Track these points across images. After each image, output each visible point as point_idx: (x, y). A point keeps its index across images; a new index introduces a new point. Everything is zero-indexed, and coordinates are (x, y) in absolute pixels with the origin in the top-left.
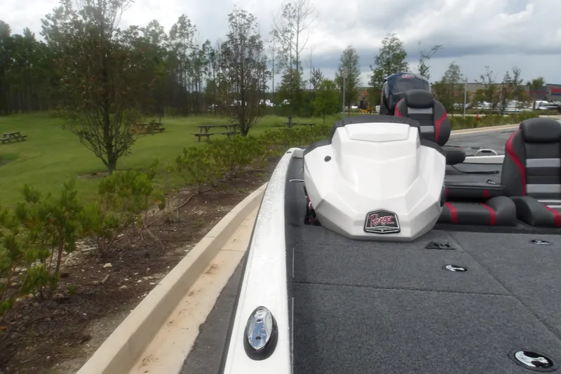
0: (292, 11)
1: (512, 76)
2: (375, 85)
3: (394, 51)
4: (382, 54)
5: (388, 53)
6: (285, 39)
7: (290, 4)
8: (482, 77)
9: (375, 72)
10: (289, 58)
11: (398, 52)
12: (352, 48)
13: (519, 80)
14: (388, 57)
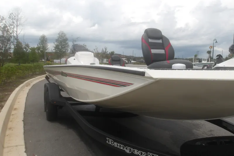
0: (14, 16)
1: (104, 50)
2: (56, 50)
3: (63, 38)
4: (58, 38)
5: (61, 38)
6: (10, 28)
7: (12, 13)
8: (94, 50)
9: (56, 45)
10: (13, 37)
11: (65, 38)
12: (45, 35)
13: (107, 51)
14: (61, 40)
